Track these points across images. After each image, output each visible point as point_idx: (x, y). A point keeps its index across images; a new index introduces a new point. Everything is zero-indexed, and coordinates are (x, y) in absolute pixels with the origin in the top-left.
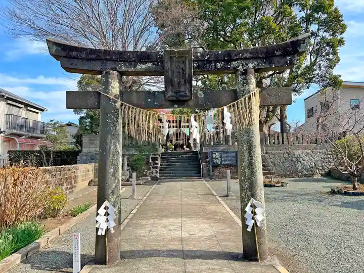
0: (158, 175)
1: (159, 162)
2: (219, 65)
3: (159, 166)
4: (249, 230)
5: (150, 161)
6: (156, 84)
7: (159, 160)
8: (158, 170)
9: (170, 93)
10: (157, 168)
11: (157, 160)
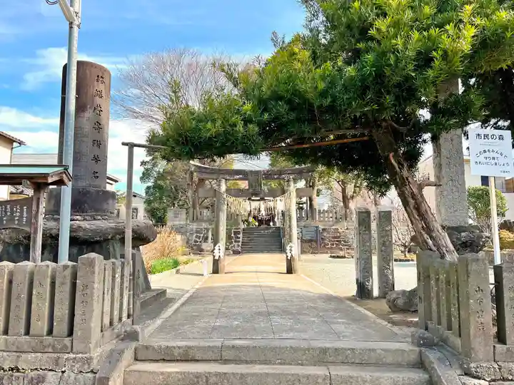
0: (239, 249)
1: (241, 236)
2: (275, 177)
3: (241, 240)
4: (289, 258)
5: (233, 235)
6: (244, 185)
7: (241, 234)
8: (240, 244)
9: (251, 191)
10: (239, 242)
11: (239, 234)
